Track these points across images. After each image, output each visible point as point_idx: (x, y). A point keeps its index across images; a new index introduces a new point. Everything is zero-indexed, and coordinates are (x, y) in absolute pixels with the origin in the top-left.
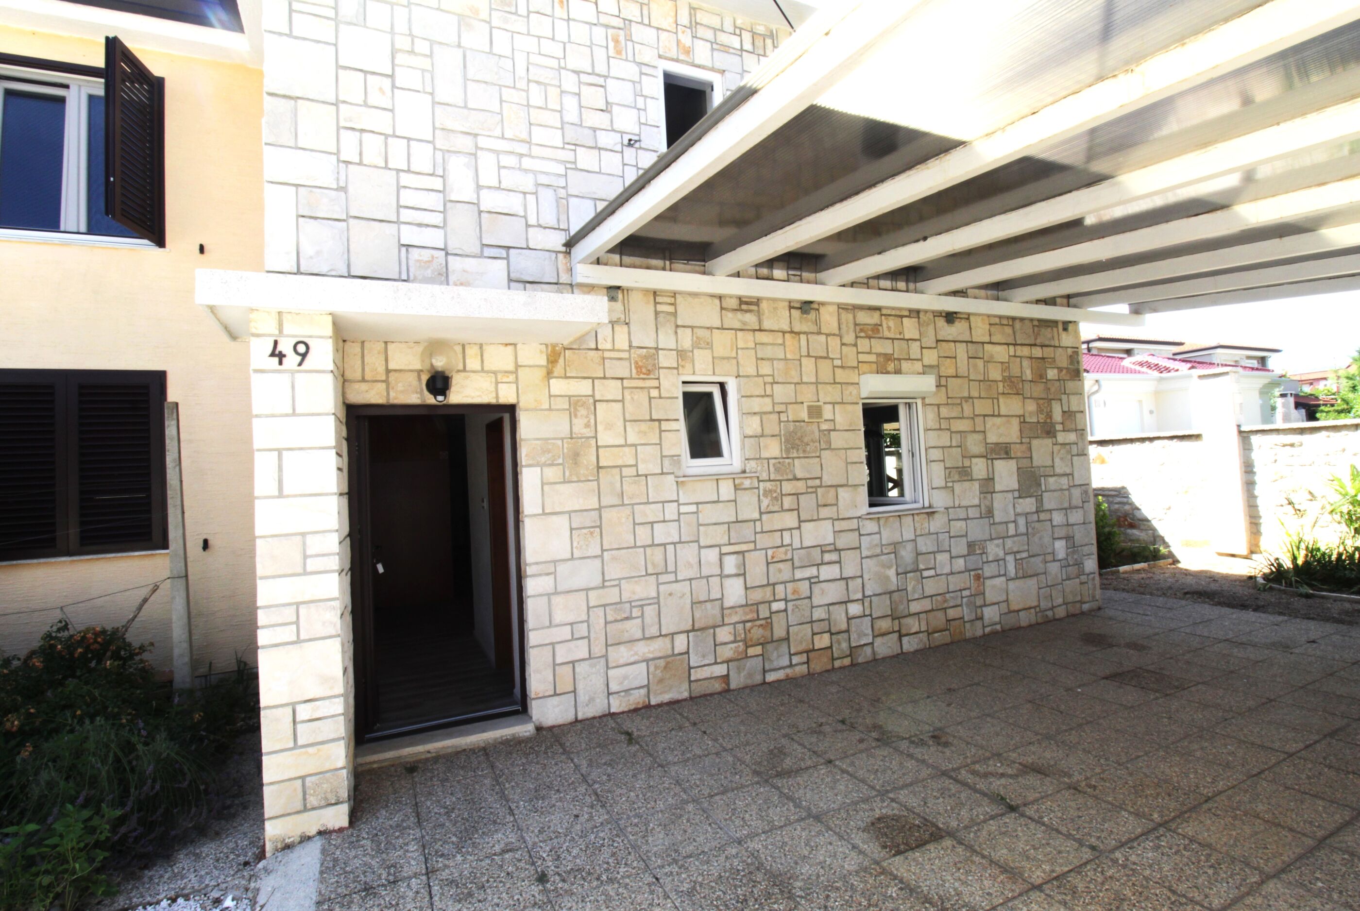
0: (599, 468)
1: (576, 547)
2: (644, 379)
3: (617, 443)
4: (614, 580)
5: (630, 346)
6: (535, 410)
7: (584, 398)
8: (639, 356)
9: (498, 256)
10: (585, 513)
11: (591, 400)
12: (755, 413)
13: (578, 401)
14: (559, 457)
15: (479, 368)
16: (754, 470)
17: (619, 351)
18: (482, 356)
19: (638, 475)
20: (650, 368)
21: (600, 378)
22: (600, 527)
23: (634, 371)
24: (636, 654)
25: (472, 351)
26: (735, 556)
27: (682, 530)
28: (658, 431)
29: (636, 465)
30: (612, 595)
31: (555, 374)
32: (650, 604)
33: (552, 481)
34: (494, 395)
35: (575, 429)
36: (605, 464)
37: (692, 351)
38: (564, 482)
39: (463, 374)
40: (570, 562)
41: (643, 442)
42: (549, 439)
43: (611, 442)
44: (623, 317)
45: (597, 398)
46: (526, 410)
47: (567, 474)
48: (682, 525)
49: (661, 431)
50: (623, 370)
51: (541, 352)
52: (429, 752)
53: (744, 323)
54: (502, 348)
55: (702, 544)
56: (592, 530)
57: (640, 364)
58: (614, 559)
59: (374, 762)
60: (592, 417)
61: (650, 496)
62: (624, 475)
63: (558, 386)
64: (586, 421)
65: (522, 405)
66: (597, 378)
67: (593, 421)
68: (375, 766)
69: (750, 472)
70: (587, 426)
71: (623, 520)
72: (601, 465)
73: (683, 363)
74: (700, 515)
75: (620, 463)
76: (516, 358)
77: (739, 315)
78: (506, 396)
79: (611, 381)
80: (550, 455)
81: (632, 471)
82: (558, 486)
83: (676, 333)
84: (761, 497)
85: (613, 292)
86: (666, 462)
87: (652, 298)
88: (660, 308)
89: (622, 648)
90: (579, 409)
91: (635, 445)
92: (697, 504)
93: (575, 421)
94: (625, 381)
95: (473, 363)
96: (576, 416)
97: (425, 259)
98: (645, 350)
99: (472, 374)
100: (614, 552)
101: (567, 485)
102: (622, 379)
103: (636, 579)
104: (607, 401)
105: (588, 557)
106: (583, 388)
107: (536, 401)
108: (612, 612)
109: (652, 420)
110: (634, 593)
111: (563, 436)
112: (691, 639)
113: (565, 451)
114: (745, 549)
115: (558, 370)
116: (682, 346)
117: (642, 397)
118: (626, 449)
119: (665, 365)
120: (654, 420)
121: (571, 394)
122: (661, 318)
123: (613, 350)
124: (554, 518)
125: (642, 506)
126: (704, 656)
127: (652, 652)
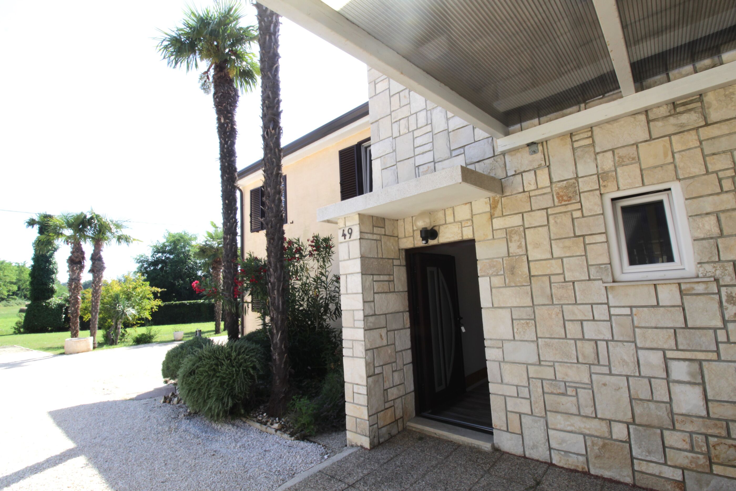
0: (530, 276)
1: (517, 333)
2: (565, 205)
3: (544, 257)
4: (549, 361)
5: (551, 183)
6: (484, 240)
7: (516, 228)
8: (560, 188)
9: (459, 153)
10: (522, 309)
11: (522, 229)
12: (707, 214)
13: (512, 231)
14: (501, 270)
15: (453, 221)
16: (710, 274)
17: (542, 188)
18: (454, 213)
19: (565, 281)
20: (571, 195)
21: (529, 212)
22: (534, 319)
23: (556, 200)
24: (572, 425)
25: (449, 212)
26: (687, 363)
27: (614, 330)
28: (582, 245)
29: (563, 273)
30: (548, 373)
31: (496, 215)
32: (585, 388)
33: (497, 286)
34: (461, 235)
35: (511, 250)
36: (536, 274)
37: (616, 171)
38: (506, 287)
39: (445, 226)
40: (512, 342)
41: (567, 255)
42: (494, 258)
43: (539, 257)
44: (543, 163)
45: (526, 226)
46: (479, 241)
47: (507, 281)
48: (614, 325)
49: (585, 245)
50: (546, 202)
51: (486, 203)
52: (436, 434)
53: (682, 125)
54: (463, 206)
55: (639, 345)
56: (528, 321)
57: (561, 194)
58: (547, 345)
59: (415, 428)
60: (523, 240)
61: (578, 298)
62: (552, 281)
63: (498, 223)
64: (519, 243)
65: (476, 239)
66: (526, 212)
67: (523, 243)
68: (414, 429)
69: (704, 277)
70: (519, 247)
71: (554, 316)
72: (532, 274)
73: (605, 183)
74: (635, 318)
75: (548, 272)
76: (472, 211)
77: (672, 120)
78: (468, 235)
79: (537, 212)
80: (495, 268)
81: (561, 278)
82: (501, 289)
83: (596, 159)
84: (725, 304)
85: (533, 148)
86: (593, 271)
87: (569, 139)
88: (576, 145)
89: (559, 417)
90: (513, 236)
91: (562, 259)
92: (631, 307)
93: (510, 244)
94: (549, 210)
95: (450, 219)
96: (511, 241)
97: (425, 169)
98: (565, 182)
99: (449, 225)
100: (546, 340)
101: (508, 289)
102: (547, 209)
103: (569, 365)
104: (535, 227)
105: (526, 341)
106: (516, 221)
107: (484, 235)
108: (548, 386)
109: (575, 236)
110: (567, 375)
111: (503, 256)
112: (631, 430)
113: (505, 265)
114: (703, 358)
115: (498, 212)
116: (603, 169)
117: (567, 220)
118: (553, 261)
119: (586, 190)
120: (579, 236)
121: (507, 226)
122: (578, 152)
123: (537, 189)
124: (500, 310)
125: (570, 306)
126: (649, 452)
127: (589, 429)
